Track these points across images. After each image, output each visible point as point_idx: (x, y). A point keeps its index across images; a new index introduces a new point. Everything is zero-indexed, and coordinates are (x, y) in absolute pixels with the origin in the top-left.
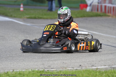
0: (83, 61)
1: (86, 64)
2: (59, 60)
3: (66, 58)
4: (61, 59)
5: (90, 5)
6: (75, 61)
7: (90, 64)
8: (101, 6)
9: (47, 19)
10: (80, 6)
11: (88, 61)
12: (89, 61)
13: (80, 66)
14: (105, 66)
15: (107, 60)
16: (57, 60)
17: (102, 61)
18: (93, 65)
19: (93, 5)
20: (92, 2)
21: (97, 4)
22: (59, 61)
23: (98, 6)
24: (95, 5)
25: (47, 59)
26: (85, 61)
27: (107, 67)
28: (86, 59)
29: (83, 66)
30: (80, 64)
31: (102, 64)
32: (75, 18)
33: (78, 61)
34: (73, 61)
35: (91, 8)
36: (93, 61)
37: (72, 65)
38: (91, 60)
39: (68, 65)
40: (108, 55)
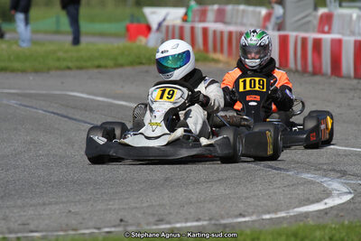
0: (133, 205)
1: (140, 216)
2: (56, 203)
3: (78, 198)
4: (64, 199)
5: (160, 25)
6: (108, 205)
7: (154, 215)
8: (193, 29)
9: (24, 71)
10: (128, 29)
11: (146, 204)
12: (149, 206)
13: (121, 220)
14: (198, 220)
15: (205, 201)
16: (51, 204)
17: (191, 203)
18: (161, 217)
19: (167, 27)
20: (164, 20)
21: (178, 22)
22: (58, 207)
23: (181, 29)
24: (174, 27)
25: (19, 202)
26: (138, 205)
27: (205, 223)
28: (140, 199)
29: (130, 221)
30: (122, 214)
31: (190, 213)
32: (112, 67)
33: (116, 207)
34: (99, 207)
35: (161, 35)
36: (163, 205)
37: (95, 218)
38: (155, 204)
39: (83, 219)
40: (209, 184)
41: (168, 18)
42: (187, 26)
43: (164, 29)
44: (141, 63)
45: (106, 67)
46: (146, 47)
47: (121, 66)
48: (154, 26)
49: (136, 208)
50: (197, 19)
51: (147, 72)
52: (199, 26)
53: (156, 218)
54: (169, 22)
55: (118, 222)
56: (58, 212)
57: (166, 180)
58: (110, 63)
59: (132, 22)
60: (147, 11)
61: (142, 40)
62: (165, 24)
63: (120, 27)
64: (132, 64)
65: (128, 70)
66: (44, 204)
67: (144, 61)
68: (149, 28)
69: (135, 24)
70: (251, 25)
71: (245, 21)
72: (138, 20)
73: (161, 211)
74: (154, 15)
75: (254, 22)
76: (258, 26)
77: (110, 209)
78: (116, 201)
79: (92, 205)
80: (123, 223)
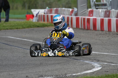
0: (30, 72)
1: (33, 75)
2: (5, 72)
3: (12, 70)
4: (8, 70)
5: (37, 15)
6: (22, 72)
7: (37, 75)
8: (47, 16)
10: (26, 16)
11: (34, 71)
12: (36, 72)
13: (27, 76)
15: (54, 70)
16: (3, 72)
17: (49, 71)
19: (39, 15)
20: (38, 13)
21: (43, 14)
22: (6, 73)
23: (44, 16)
24: (41, 15)
26: (32, 72)
28: (33, 70)
29: (30, 77)
31: (49, 74)
32: (21, 29)
33: (25, 72)
34: (19, 73)
35: (37, 18)
36: (40, 72)
37: (18, 76)
38: (37, 71)
39: (15, 76)
40: (55, 65)
41: (39, 13)
42: (46, 15)
43: (38, 16)
44: (31, 27)
45: (19, 28)
46: (32, 22)
47: (24, 28)
48: (35, 15)
49: (31, 73)
50: (49, 13)
51: (33, 30)
52: (50, 15)
53: (38, 76)
54: (40, 14)
55: (26, 77)
56: (6, 74)
57: (41, 64)
58: (21, 27)
59: (27, 14)
60: (33, 10)
61: (31, 20)
62: (39, 14)
63: (24, 16)
64: (28, 27)
65: (27, 29)
66: (1, 72)
67: (32, 26)
68: (33, 16)
69: (29, 15)
70: (67, 14)
71: (65, 13)
72: (29, 14)
73: (40, 73)
74: (35, 12)
75: (67, 13)
76: (69, 15)
77: (23, 73)
78: (25, 71)
79: (17, 72)
80: (27, 77)
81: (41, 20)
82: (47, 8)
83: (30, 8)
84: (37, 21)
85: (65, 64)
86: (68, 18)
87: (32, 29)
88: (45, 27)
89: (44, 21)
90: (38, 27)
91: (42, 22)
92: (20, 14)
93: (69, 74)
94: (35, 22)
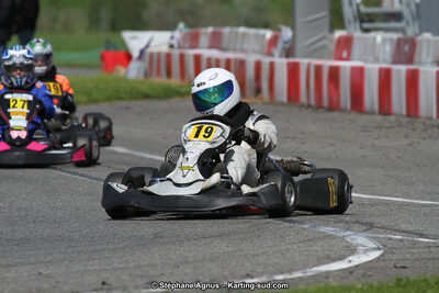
0: (116, 265)
1: (126, 277)
2: (23, 264)
3: (49, 258)
4: (33, 260)
5: (142, 52)
6: (87, 265)
7: (143, 277)
8: (182, 57)
10: (103, 58)
11: (132, 264)
12: (136, 267)
13: (104, 283)
15: (204, 260)
16: (16, 265)
17: (187, 262)
18: (151, 279)
19: (151, 55)
20: (147, 46)
21: (165, 49)
22: (25, 269)
23: (169, 56)
24: (159, 54)
26: (123, 266)
28: (125, 258)
29: (114, 285)
30: (104, 276)
31: (187, 274)
33: (97, 267)
34: (75, 269)
35: (143, 65)
36: (153, 265)
37: (71, 281)
38: (143, 263)
39: (57, 282)
40: (208, 240)
41: (152, 44)
42: (176, 53)
43: (147, 57)
44: (120, 98)
46: (125, 79)
47: (96, 101)
48: (135, 54)
49: (120, 269)
50: (187, 45)
51: (128, 108)
52: (191, 52)
53: (145, 280)
54: (154, 49)
55: (99, 285)
56: (25, 274)
57: (156, 235)
59: (107, 49)
60: (127, 35)
61: (121, 70)
62: (149, 50)
63: (94, 56)
64: (109, 99)
66: (8, 265)
67: (123, 96)
68: (129, 57)
69: (112, 51)
70: (254, 52)
71: (246, 46)
72: (115, 48)
73: (152, 272)
74: (136, 41)
75: (257, 48)
76: (261, 53)
77: (89, 271)
78: (97, 261)
79: (67, 267)
80: (105, 286)
81: (158, 73)
82: (181, 25)
83: (117, 27)
84: (141, 77)
85: (245, 239)
86: (258, 65)
87: (125, 103)
88: (172, 96)
89: (169, 74)
90: (147, 97)
91: (162, 80)
92: (78, 49)
93: (263, 273)
94: (134, 81)
